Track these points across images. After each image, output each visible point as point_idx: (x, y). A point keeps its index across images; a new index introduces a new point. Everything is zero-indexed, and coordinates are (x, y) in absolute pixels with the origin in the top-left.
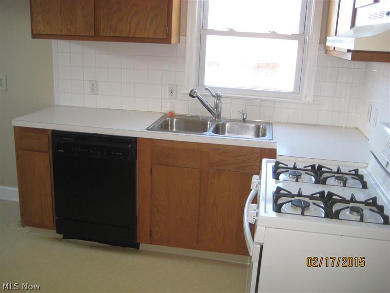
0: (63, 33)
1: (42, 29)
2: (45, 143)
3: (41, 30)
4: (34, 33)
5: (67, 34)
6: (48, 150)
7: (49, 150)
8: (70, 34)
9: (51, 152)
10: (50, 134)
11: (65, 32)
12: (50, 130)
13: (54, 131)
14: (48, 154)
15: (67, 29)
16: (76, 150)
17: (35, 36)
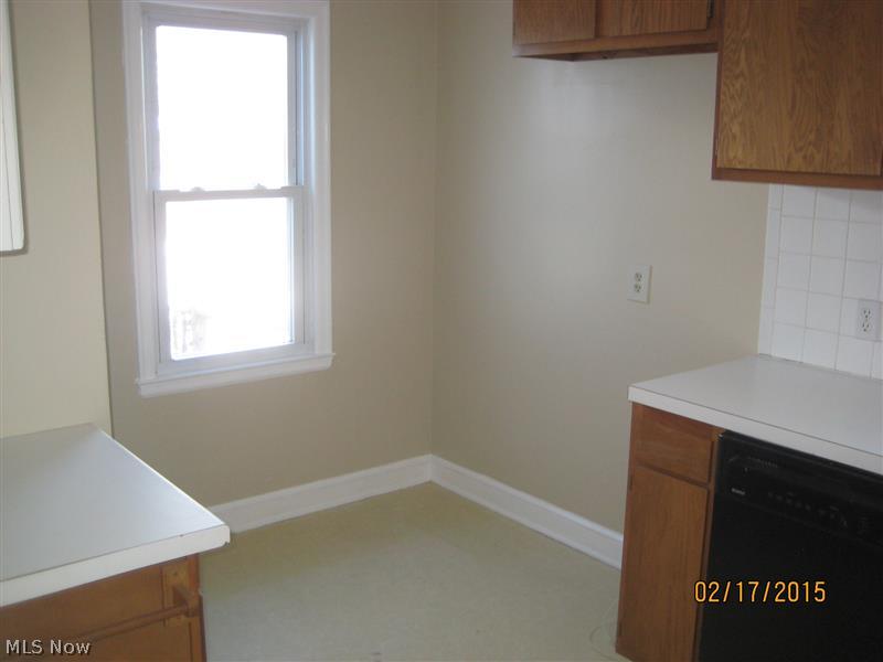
0: (794, 168)
1: (738, 155)
2: (701, 461)
3: (735, 157)
4: (718, 166)
5: (803, 170)
6: (706, 481)
7: (709, 480)
8: (810, 170)
9: (712, 486)
10: (716, 439)
11: (797, 164)
12: (720, 429)
13: (729, 433)
14: (706, 492)
15: (805, 157)
16: (780, 498)
17: (719, 173)
